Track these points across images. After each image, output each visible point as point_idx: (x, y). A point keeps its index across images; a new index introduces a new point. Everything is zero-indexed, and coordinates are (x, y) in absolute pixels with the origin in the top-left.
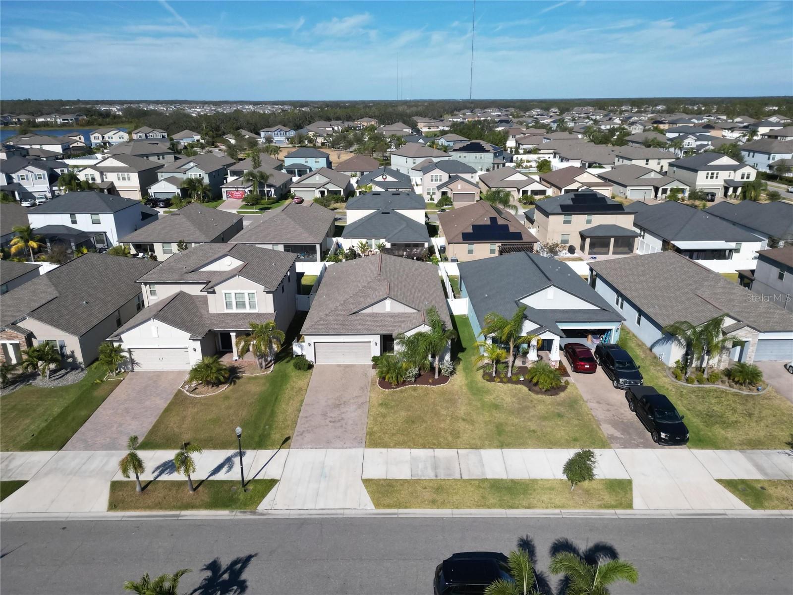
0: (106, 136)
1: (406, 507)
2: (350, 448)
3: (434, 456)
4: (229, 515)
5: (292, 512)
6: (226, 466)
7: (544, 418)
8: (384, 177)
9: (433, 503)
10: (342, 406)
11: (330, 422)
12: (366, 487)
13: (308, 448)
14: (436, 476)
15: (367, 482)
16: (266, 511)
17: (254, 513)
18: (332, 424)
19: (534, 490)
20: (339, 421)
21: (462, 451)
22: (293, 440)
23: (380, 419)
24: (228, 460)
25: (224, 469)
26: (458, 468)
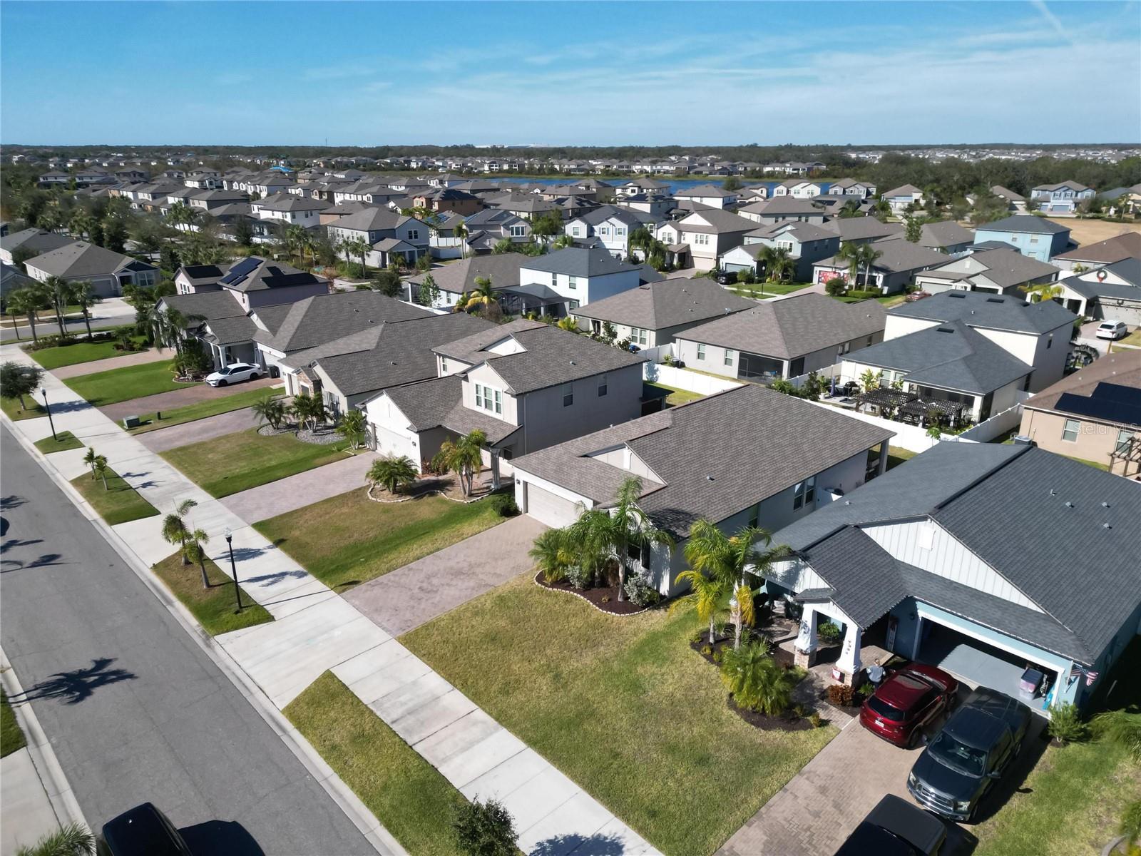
0: (792, 190)
1: (304, 732)
2: (383, 629)
3: (439, 697)
4: (191, 627)
5: (227, 660)
6: (270, 580)
7: (671, 748)
8: (1102, 275)
9: (332, 753)
10: (463, 577)
11: (420, 588)
12: (315, 682)
13: (352, 604)
14: (393, 722)
15: (328, 677)
16: (216, 644)
17: (207, 639)
18: (417, 591)
20: (428, 592)
21: (480, 714)
22: (357, 588)
23: (469, 614)
24: (283, 575)
25: (265, 582)
26: (433, 730)
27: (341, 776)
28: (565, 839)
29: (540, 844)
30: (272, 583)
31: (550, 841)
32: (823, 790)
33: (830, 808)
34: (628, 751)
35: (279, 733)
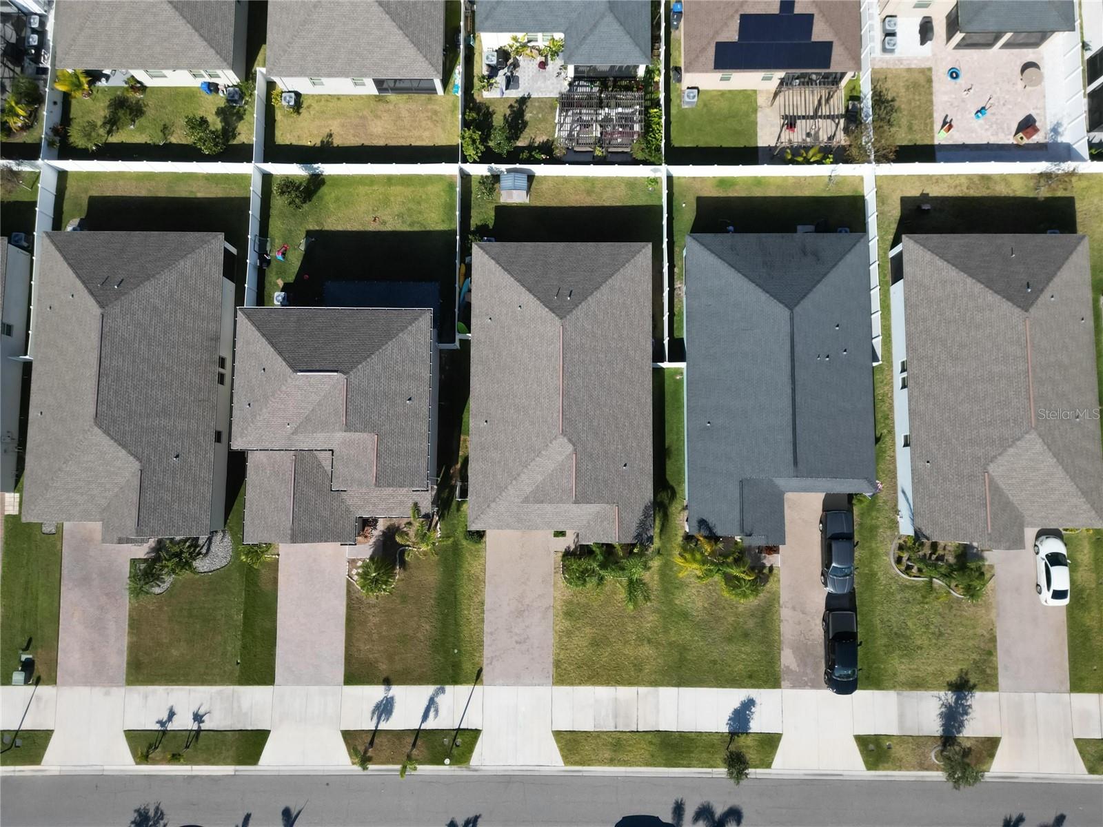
1: (589, 765)
2: (539, 685)
3: (616, 699)
4: (449, 771)
5: (498, 768)
6: (432, 710)
7: (730, 640)
9: (611, 762)
10: (526, 613)
11: (517, 642)
12: (557, 742)
13: (500, 685)
14: (616, 728)
15: (558, 734)
16: (477, 768)
17: (469, 769)
18: (518, 646)
19: (697, 747)
20: (525, 642)
21: (643, 690)
22: (484, 672)
23: (565, 639)
24: (432, 701)
25: (432, 714)
26: (635, 716)
27: (630, 766)
28: (733, 714)
29: (727, 724)
30: (437, 711)
31: (729, 720)
32: (794, 608)
33: (802, 616)
34: (715, 656)
35: (580, 774)
